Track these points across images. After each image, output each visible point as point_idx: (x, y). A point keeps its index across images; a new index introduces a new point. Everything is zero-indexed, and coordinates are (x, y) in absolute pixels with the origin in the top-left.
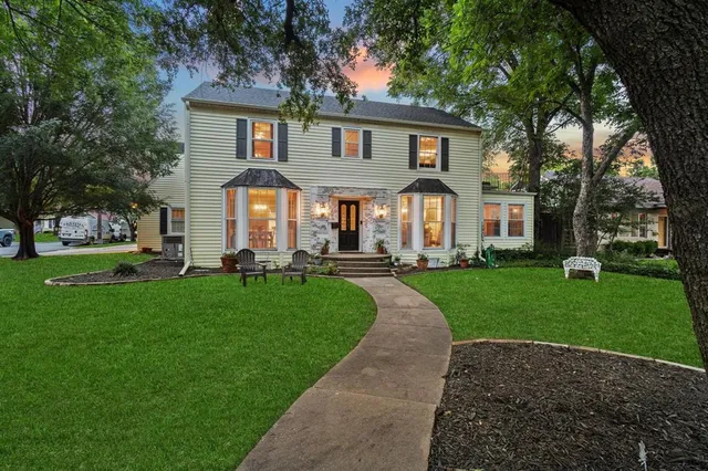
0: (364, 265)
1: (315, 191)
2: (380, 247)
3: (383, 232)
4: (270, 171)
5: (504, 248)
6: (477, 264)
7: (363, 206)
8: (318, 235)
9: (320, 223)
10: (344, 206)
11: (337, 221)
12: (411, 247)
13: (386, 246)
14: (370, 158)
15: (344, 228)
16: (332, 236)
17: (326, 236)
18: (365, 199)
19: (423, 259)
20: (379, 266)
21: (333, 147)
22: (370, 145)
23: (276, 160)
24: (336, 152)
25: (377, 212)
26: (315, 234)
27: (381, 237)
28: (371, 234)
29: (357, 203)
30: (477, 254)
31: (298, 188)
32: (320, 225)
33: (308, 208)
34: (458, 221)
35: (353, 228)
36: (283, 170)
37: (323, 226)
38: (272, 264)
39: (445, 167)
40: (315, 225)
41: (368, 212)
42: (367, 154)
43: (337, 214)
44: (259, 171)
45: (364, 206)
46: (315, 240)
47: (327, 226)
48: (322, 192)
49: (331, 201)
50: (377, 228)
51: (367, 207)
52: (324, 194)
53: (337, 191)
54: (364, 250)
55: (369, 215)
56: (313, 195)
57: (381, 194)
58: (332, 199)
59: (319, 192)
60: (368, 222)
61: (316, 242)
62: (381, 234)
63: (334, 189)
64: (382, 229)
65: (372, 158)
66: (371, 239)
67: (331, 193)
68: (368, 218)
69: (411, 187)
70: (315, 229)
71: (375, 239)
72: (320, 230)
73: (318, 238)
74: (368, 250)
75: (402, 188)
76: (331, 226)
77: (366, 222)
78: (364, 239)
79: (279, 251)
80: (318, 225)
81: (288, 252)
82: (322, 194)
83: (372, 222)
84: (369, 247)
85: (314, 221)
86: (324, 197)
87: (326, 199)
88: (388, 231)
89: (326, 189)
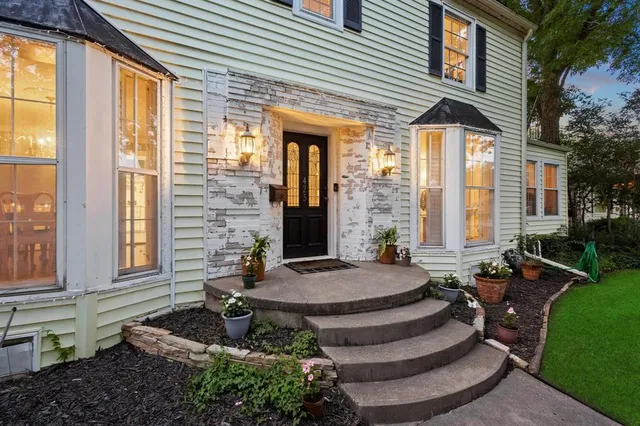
1: (223, 87)
3: (387, 210)
7: (339, 149)
8: (231, 223)
9: (239, 186)
10: (293, 147)
11: (278, 181)
12: (438, 243)
15: (294, 201)
16: (269, 223)
17: (254, 224)
18: (347, 130)
25: (377, 161)
27: (386, 222)
28: (362, 215)
29: (322, 142)
32: (238, 191)
33: (196, 137)
35: (314, 201)
37: (247, 196)
38: (40, 347)
40: (221, 192)
41: (354, 161)
42: (353, 21)
43: (279, 163)
45: (344, 148)
46: (221, 237)
47: (256, 195)
48: (242, 92)
49: (267, 122)
50: (377, 202)
51: (351, 150)
52: (249, 99)
53: (285, 95)
54: (344, 254)
55: (356, 170)
56: (213, 97)
57: (384, 120)
58: (269, 117)
59: (235, 91)
60: (357, 185)
61: (224, 242)
62: (382, 216)
63: (276, 88)
64: (386, 202)
65: (363, 33)
66: (363, 226)
67: (268, 97)
68: (357, 177)
69: (434, 113)
70: (222, 203)
71: (373, 227)
72: (237, 206)
73: (231, 231)
74: (354, 253)
75: (418, 115)
76: (266, 195)
77: (349, 185)
78: (344, 228)
79: (71, 290)
80: (230, 191)
81: (117, 285)
82: (243, 98)
83: (365, 185)
84: (359, 247)
85: (216, 178)
86: (248, 107)
87: (253, 115)
88: (396, 207)
89: (255, 84)
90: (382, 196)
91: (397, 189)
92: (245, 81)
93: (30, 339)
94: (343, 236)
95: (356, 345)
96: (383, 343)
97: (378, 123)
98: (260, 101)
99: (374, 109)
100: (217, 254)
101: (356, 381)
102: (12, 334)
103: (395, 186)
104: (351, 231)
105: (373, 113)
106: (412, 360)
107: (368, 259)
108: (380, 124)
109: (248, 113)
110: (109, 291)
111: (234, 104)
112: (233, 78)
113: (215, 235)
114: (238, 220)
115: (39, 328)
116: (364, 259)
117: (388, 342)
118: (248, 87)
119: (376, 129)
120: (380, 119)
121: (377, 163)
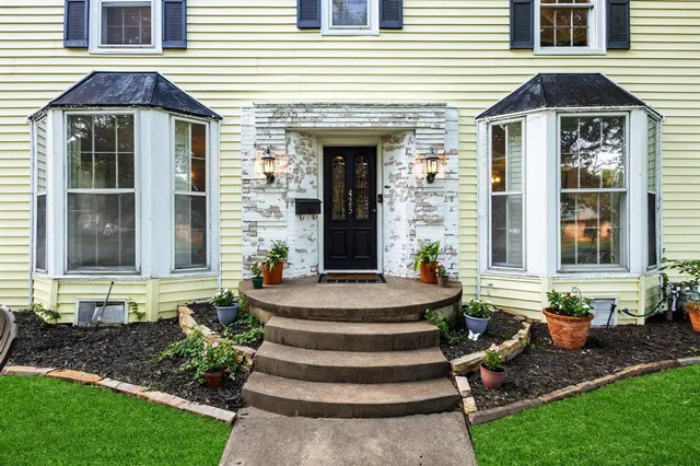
1: (252, 119)
2: (430, 269)
3: (438, 222)
4: (143, 75)
7: (383, 158)
8: (261, 233)
9: (267, 201)
11: (310, 195)
12: (519, 264)
13: (444, 261)
14: (399, 26)
16: (295, 234)
17: (281, 235)
18: (388, 137)
21: (300, 8)
23: (159, 49)
24: (308, 19)
26: (252, 229)
27: (433, 235)
28: (403, 229)
31: (208, 114)
32: (266, 206)
33: (237, 164)
34: (661, 191)
36: (176, 72)
37: (274, 210)
38: (128, 309)
39: (619, 38)
40: (252, 207)
41: (395, 170)
42: (392, 18)
43: (311, 178)
45: (387, 157)
46: (253, 244)
47: (283, 209)
48: (266, 120)
49: (292, 142)
50: (421, 213)
51: (392, 158)
52: (273, 125)
53: (306, 115)
54: (387, 269)
55: (397, 179)
56: (245, 128)
57: (429, 120)
58: (293, 137)
59: (260, 120)
60: (397, 195)
61: (255, 249)
62: (430, 228)
63: (297, 110)
64: (434, 213)
65: (406, 29)
66: (404, 240)
67: (290, 120)
68: (397, 186)
69: (516, 97)
70: (253, 216)
71: (415, 242)
72: (265, 219)
73: (261, 240)
74: (396, 269)
75: (489, 105)
76: (292, 209)
77: (390, 196)
78: (388, 242)
79: (144, 275)
80: (259, 206)
81: (173, 275)
82: (267, 125)
83: (405, 195)
84: (400, 262)
85: (249, 195)
86: (272, 132)
87: (278, 138)
88: (451, 219)
89: (278, 110)
90: (429, 207)
91: (452, 198)
92: (268, 110)
93: (123, 303)
94: (387, 250)
95: (291, 345)
96: (317, 349)
97: (418, 125)
98: (283, 125)
99: (412, 110)
100: (250, 259)
101: (267, 372)
102: (112, 298)
103: (450, 195)
104: (393, 245)
105: (411, 115)
106: (318, 367)
107: (409, 276)
108: (423, 125)
109: (273, 137)
110: (168, 279)
111: (260, 132)
112: (258, 110)
113: (249, 243)
114: (268, 230)
115: (127, 297)
116: (404, 276)
117: (323, 350)
118: (271, 115)
119: (418, 131)
120: (421, 120)
121: (421, 170)
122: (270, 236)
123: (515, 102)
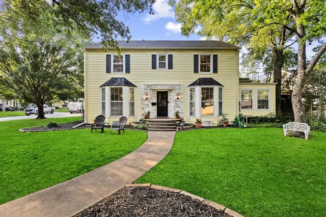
0: (162, 125)
2: (177, 115)
4: (122, 78)
5: (255, 116)
6: (235, 125)
10: (160, 95)
11: (156, 102)
12: (194, 115)
13: (180, 114)
14: (172, 68)
15: (160, 105)
16: (153, 110)
17: (149, 110)
18: (171, 90)
19: (199, 122)
20: (171, 125)
21: (152, 65)
22: (172, 62)
23: (124, 73)
24: (154, 67)
26: (143, 108)
28: (173, 108)
29: (166, 93)
30: (236, 119)
31: (135, 86)
32: (146, 104)
33: (140, 95)
34: (223, 101)
35: (165, 105)
36: (128, 77)
39: (215, 70)
42: (170, 67)
43: (156, 98)
44: (116, 79)
47: (149, 105)
49: (151, 92)
50: (176, 105)
51: (171, 94)
52: (147, 88)
53: (154, 86)
54: (170, 116)
56: (142, 89)
57: (178, 87)
58: (151, 90)
59: (145, 87)
66: (173, 110)
67: (151, 87)
68: (172, 100)
70: (143, 106)
71: (175, 111)
72: (146, 106)
73: (145, 110)
75: (190, 84)
76: (151, 104)
77: (170, 102)
81: (130, 117)
83: (173, 102)
84: (172, 115)
85: (142, 102)
87: (148, 91)
88: (182, 107)
89: (148, 86)
90: (178, 104)
92: (146, 85)
94: (169, 113)
98: (149, 88)
103: (182, 102)
104: (171, 112)
105: (174, 86)
111: (145, 90)
112: (144, 85)
113: (143, 111)
119: (175, 90)
120: (176, 87)
121: (176, 97)
122: (147, 110)
123: (193, 84)
